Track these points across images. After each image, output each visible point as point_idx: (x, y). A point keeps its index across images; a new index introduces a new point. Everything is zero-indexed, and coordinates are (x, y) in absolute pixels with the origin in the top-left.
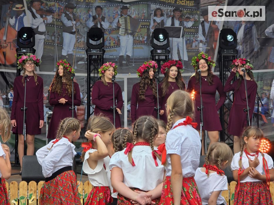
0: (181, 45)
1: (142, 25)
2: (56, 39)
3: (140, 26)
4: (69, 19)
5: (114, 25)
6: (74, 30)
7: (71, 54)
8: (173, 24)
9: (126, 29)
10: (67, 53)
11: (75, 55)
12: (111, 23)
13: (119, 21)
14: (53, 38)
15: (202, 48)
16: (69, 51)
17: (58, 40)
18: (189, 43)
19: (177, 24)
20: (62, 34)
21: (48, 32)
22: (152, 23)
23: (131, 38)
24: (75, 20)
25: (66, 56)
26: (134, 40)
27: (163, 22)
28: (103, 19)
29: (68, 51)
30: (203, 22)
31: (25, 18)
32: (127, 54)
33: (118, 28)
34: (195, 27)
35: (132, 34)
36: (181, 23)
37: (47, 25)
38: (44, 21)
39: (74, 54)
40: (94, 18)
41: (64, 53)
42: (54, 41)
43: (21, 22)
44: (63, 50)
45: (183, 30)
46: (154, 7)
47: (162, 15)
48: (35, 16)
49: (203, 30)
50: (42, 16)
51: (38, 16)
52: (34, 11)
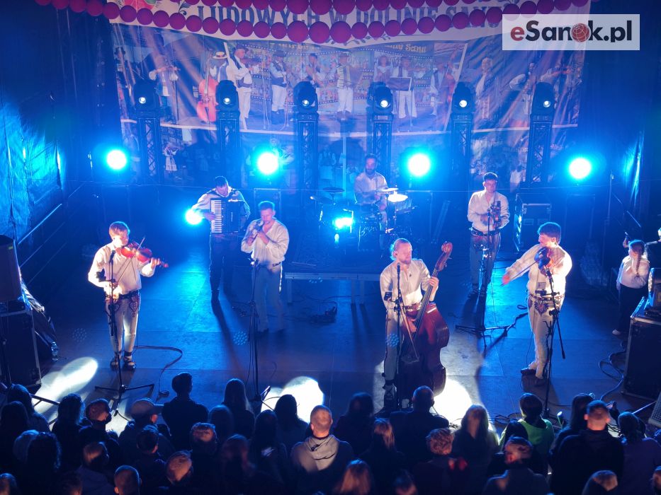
0: (409, 99)
1: (364, 76)
2: (265, 92)
3: (361, 77)
6: (285, 82)
8: (401, 74)
9: (345, 81)
10: (278, 109)
12: (328, 73)
13: (336, 72)
14: (261, 91)
15: (434, 103)
17: (267, 94)
18: (419, 97)
19: (405, 75)
20: (271, 87)
21: (255, 84)
23: (350, 92)
24: (285, 71)
25: (276, 112)
26: (355, 94)
27: (388, 73)
28: (318, 69)
30: (436, 72)
31: (228, 68)
32: (346, 109)
33: (336, 79)
34: (427, 77)
36: (410, 74)
37: (254, 76)
38: (250, 72)
42: (262, 95)
43: (224, 73)
44: (272, 105)
45: (413, 81)
46: (377, 54)
47: (388, 64)
48: (239, 67)
49: (437, 81)
50: (247, 66)
51: (242, 65)
52: (238, 59)
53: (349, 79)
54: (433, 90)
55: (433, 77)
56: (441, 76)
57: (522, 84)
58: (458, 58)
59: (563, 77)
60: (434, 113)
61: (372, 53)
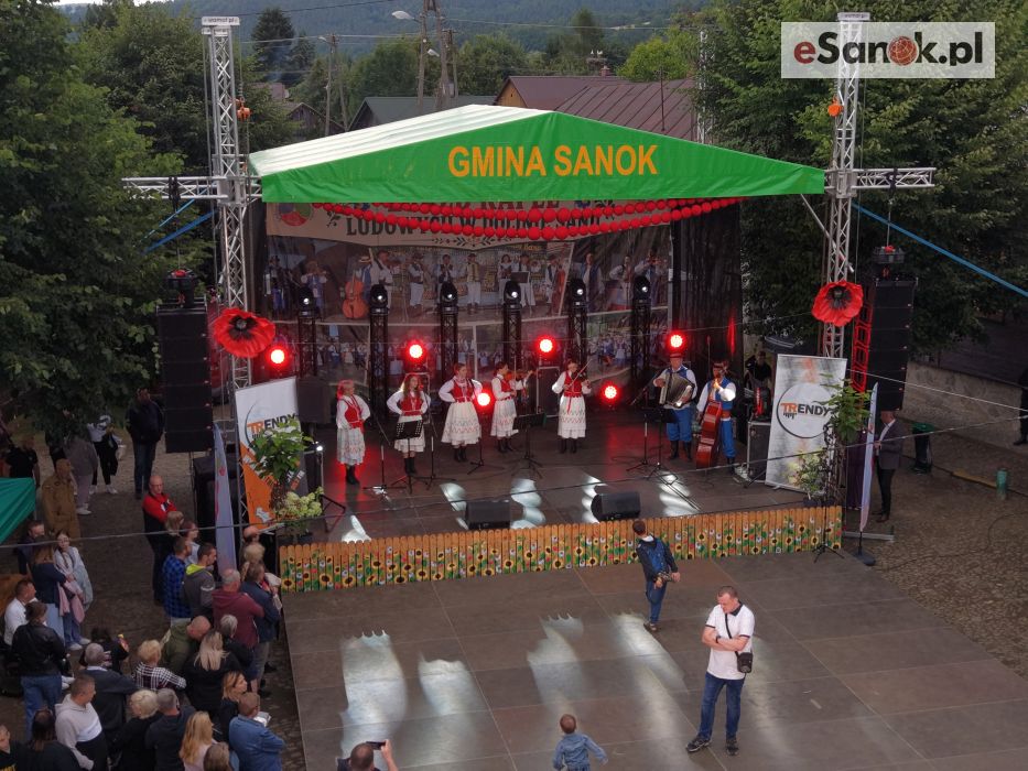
2: (404, 290)
3: (488, 273)
4: (417, 269)
5: (462, 274)
6: (422, 280)
7: (420, 305)
8: (520, 269)
9: (474, 277)
13: (466, 269)
14: (400, 289)
15: (549, 292)
17: (406, 291)
18: (536, 287)
19: (524, 270)
20: (409, 285)
21: (395, 283)
22: (500, 270)
23: (478, 285)
24: (422, 270)
25: (414, 306)
27: (510, 269)
28: (451, 267)
29: (416, 302)
30: (550, 266)
31: (372, 270)
32: (475, 301)
33: (466, 276)
35: (480, 281)
36: (528, 269)
37: (394, 276)
38: (391, 272)
40: (442, 267)
42: (401, 292)
43: (368, 276)
44: (411, 301)
45: (530, 274)
46: (501, 253)
47: (510, 261)
48: (381, 268)
49: (550, 275)
50: (389, 267)
51: (385, 267)
52: (380, 262)
53: (477, 274)
54: (548, 281)
55: (547, 272)
56: (554, 270)
57: (620, 274)
58: (568, 254)
59: (652, 267)
60: (550, 301)
61: (496, 253)
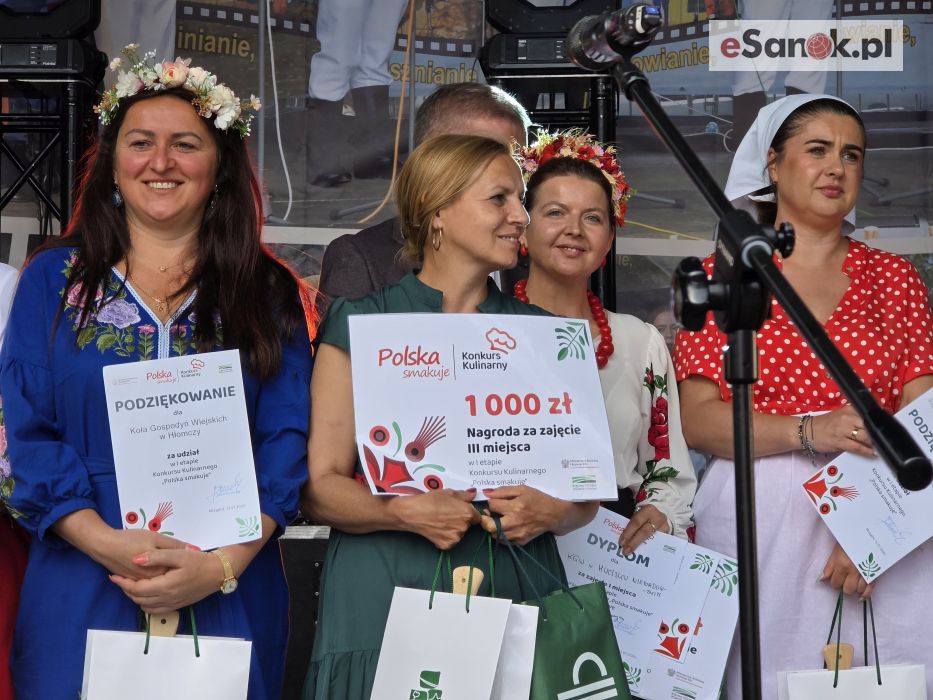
7: (381, 94)
10: (351, 82)
11: (407, 100)
16: (359, 69)
25: (339, 104)
29: (355, 70)
39: (399, 89)
41: (327, 84)
44: (315, 63)
